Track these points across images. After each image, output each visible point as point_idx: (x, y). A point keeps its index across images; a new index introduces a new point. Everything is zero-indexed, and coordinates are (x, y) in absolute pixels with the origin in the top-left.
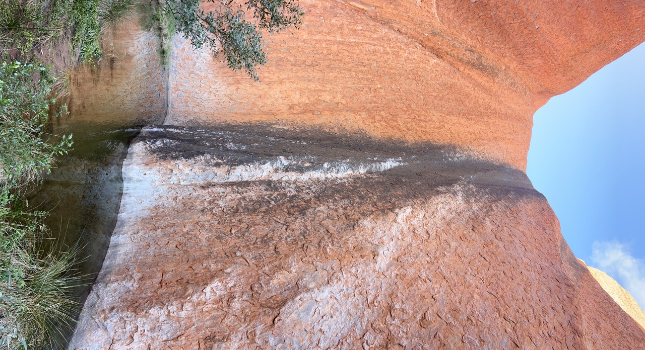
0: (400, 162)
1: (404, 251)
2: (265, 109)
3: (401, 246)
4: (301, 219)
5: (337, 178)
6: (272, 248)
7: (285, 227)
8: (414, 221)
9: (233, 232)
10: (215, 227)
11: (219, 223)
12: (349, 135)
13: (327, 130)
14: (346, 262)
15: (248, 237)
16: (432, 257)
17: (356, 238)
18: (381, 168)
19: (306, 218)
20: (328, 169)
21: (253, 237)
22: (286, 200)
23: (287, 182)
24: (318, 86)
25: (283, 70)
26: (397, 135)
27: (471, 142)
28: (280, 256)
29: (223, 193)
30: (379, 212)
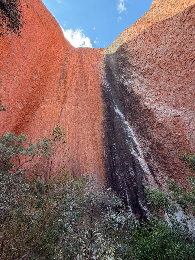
0: (116, 108)
1: (170, 105)
2: (96, 159)
3: (167, 106)
4: (165, 145)
5: (133, 132)
7: (171, 151)
8: (152, 101)
9: (183, 172)
10: (184, 180)
11: (180, 179)
12: (105, 128)
13: (104, 136)
14: (184, 128)
15: (183, 166)
16: (171, 93)
17: (169, 124)
18: (122, 115)
19: (164, 143)
20: (131, 135)
21: (182, 164)
22: (154, 151)
23: (143, 151)
24: (86, 140)
25: (81, 154)
26: (101, 110)
27: (97, 79)
29: (160, 177)
30: (152, 115)
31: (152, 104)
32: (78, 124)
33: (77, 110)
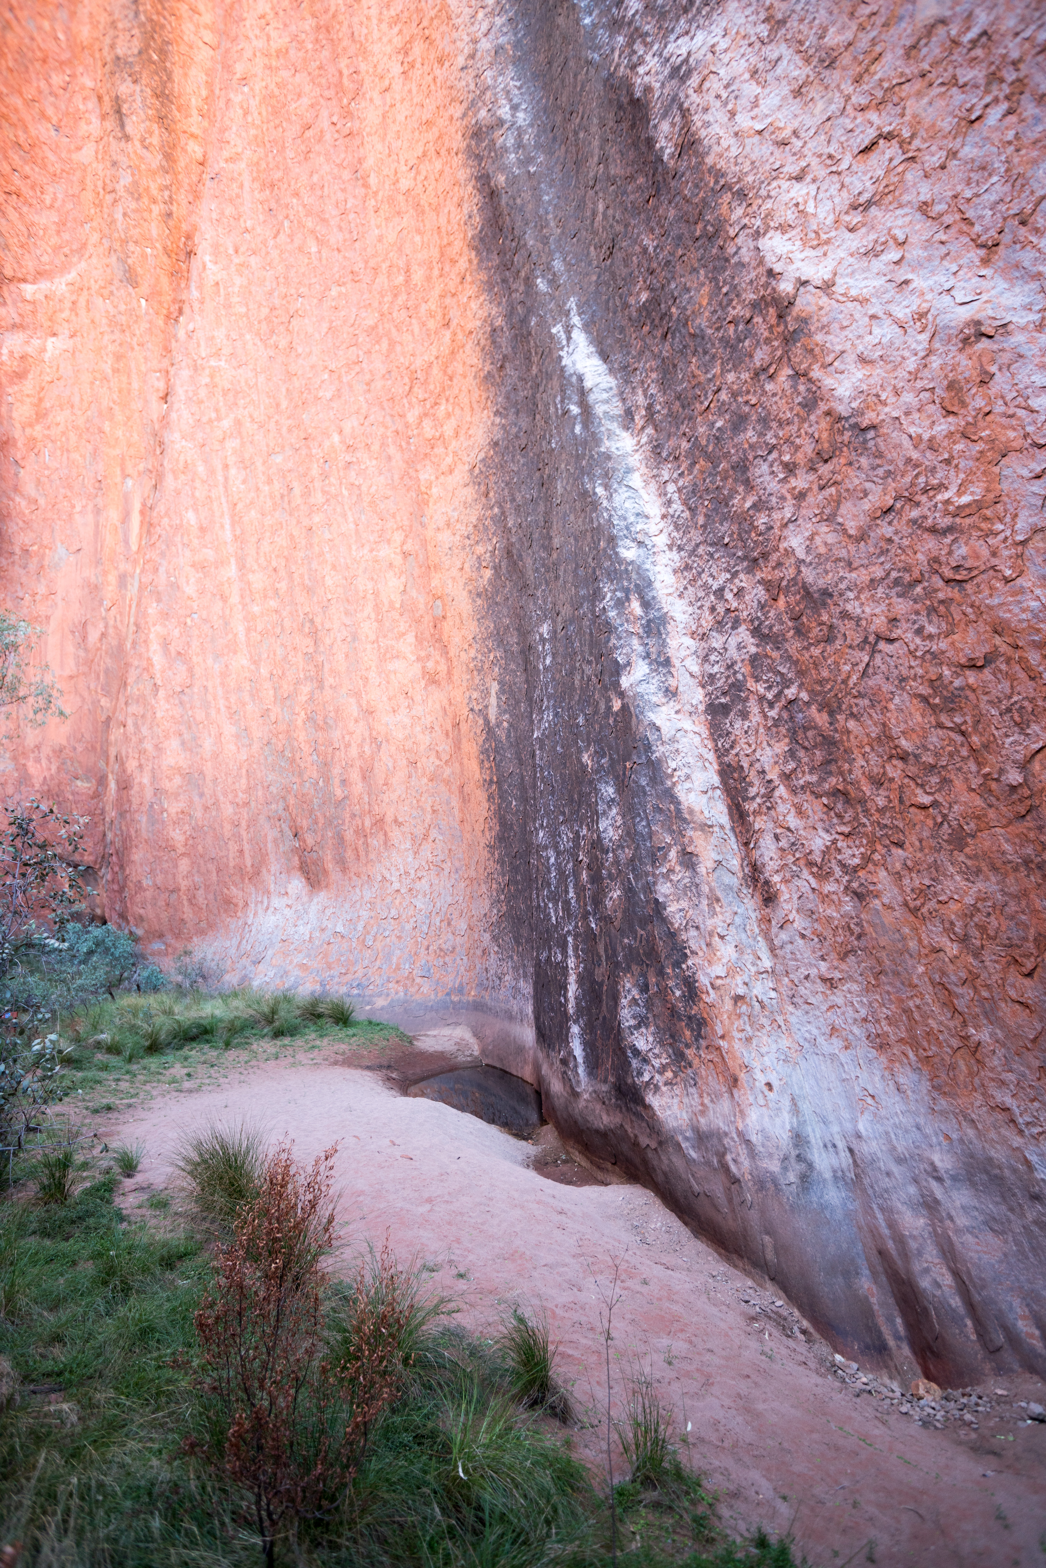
0: (568, 330)
1: (953, 231)
3: (928, 243)
4: (848, 600)
5: (664, 517)
6: (972, 678)
7: (882, 645)
8: (821, 216)
9: (926, 800)
10: (919, 855)
11: (900, 845)
12: (496, 510)
13: (488, 573)
14: (1012, 434)
15: (937, 755)
16: (988, 99)
17: (907, 414)
18: (604, 385)
19: (842, 586)
20: (641, 545)
21: (935, 738)
22: (775, 654)
23: (706, 659)
26: (471, 360)
28: (1004, 648)
29: (777, 837)
30: (797, 350)
31: (816, 240)
32: (307, 492)
33: (290, 375)
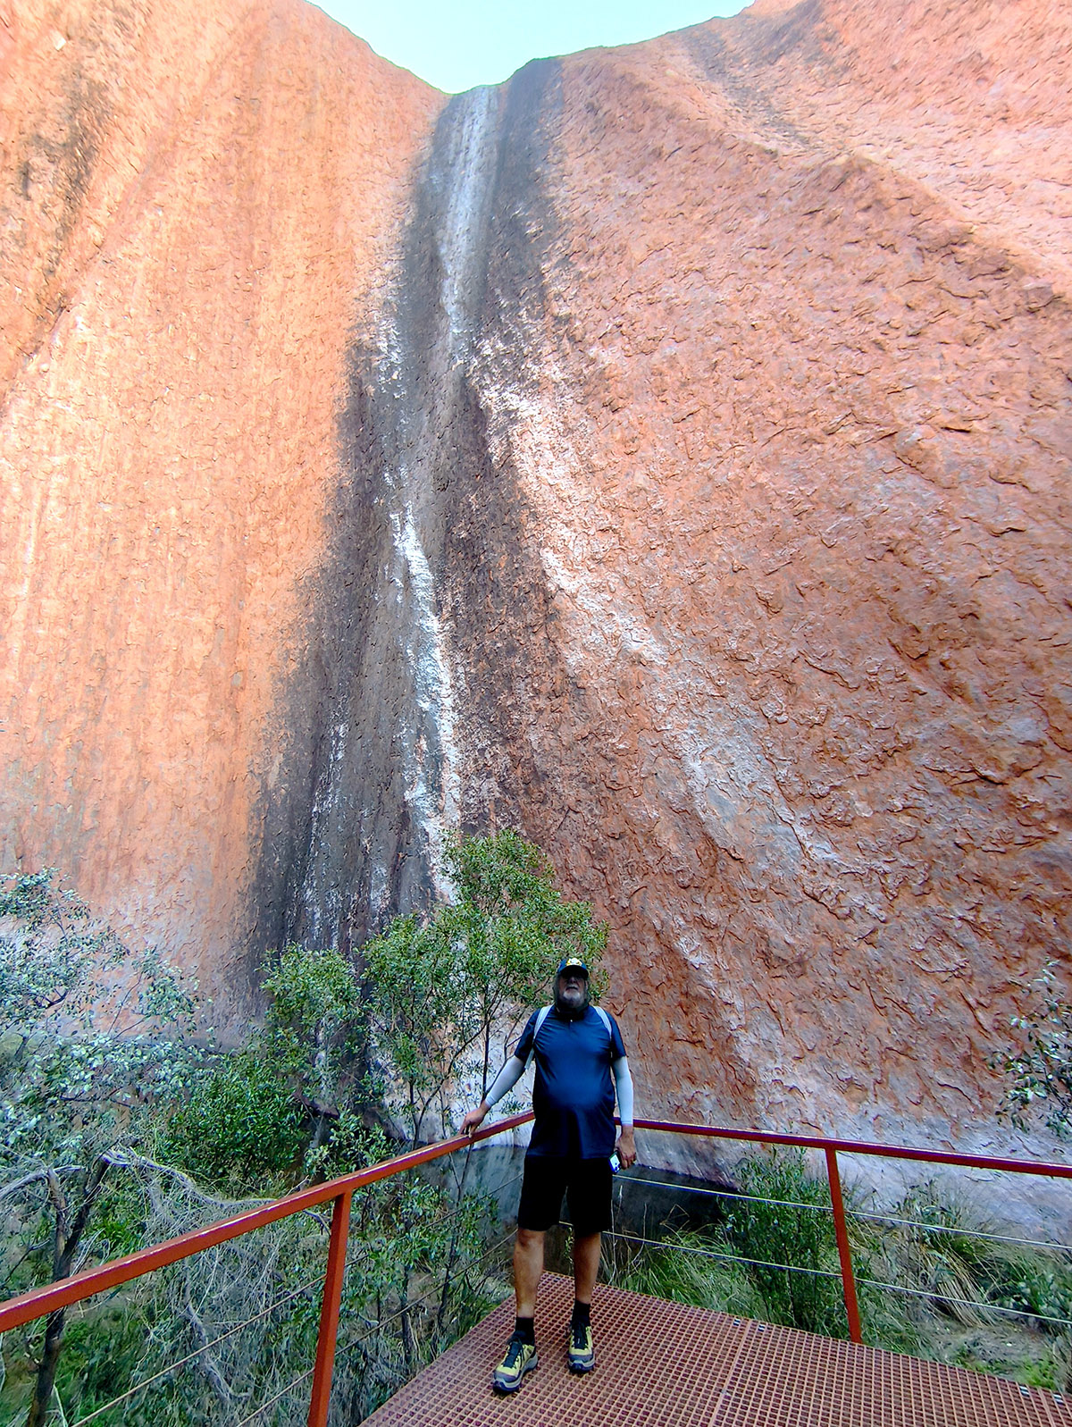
1: (637, 598)
2: (215, 798)
4: (555, 782)
5: (452, 686)
6: (612, 843)
7: (571, 813)
8: (576, 554)
12: (312, 620)
13: (294, 666)
14: (646, 720)
15: (591, 884)
16: (658, 543)
17: (601, 688)
18: (425, 577)
19: (555, 773)
20: (434, 701)
21: (590, 873)
22: (510, 802)
23: (466, 792)
24: (164, 666)
25: (108, 746)
27: (339, 284)
28: (629, 832)
30: (551, 625)
31: (571, 567)
